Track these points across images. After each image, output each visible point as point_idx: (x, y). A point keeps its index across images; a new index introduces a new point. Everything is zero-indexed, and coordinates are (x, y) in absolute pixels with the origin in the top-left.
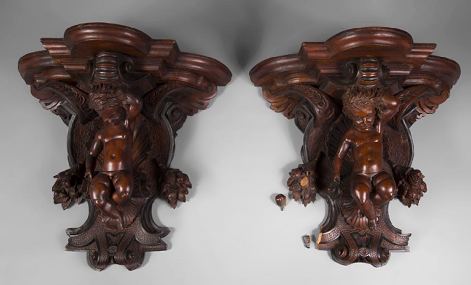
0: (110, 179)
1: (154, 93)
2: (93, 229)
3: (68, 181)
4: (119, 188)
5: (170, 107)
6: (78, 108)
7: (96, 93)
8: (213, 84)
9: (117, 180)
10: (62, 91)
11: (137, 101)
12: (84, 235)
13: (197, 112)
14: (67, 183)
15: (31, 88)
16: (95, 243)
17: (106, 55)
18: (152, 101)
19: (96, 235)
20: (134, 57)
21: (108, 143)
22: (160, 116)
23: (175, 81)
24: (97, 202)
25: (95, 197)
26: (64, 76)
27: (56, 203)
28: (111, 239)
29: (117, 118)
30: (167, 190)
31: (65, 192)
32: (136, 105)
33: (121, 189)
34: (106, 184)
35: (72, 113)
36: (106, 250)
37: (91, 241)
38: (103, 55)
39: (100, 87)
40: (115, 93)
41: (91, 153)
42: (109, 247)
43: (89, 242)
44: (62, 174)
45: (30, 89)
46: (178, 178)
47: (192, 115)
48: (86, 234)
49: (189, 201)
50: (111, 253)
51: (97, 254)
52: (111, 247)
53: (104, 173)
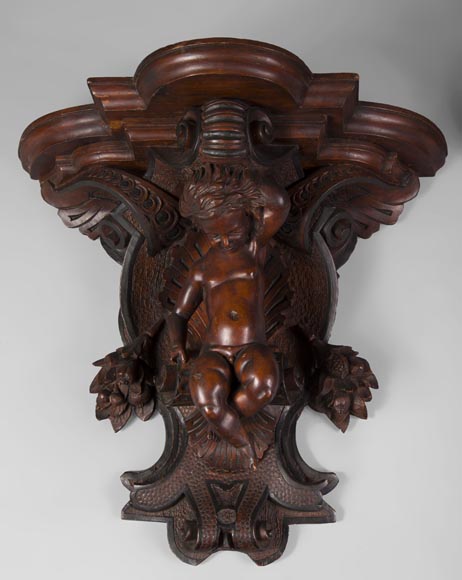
0: (228, 361)
1: (301, 188)
2: (181, 471)
3: (128, 370)
4: (253, 381)
5: (331, 217)
6: (149, 220)
7: (203, 183)
8: (411, 170)
9: (245, 363)
10: (117, 187)
11: (281, 201)
12: (163, 485)
13: (377, 229)
14: (127, 375)
15: (41, 186)
16: (185, 503)
17: (223, 106)
18: (297, 204)
19: (187, 485)
20: (271, 111)
21: (217, 288)
22: (311, 235)
23: (343, 162)
24: (207, 410)
25: (202, 399)
26: (120, 156)
27: (100, 416)
28: (218, 495)
29: (238, 237)
30: (331, 392)
31: (120, 394)
32: (277, 209)
33: (256, 382)
34: (222, 371)
35: (131, 233)
36: (214, 518)
37: (176, 497)
38: (215, 107)
39: (208, 170)
40: (239, 183)
41: (178, 311)
42: (218, 510)
43: (173, 500)
44: (113, 357)
45: (39, 188)
46: (355, 365)
47: (366, 236)
48: (167, 483)
49: (372, 416)
50: (224, 525)
51: (194, 526)
52: (222, 511)
53: (214, 350)
